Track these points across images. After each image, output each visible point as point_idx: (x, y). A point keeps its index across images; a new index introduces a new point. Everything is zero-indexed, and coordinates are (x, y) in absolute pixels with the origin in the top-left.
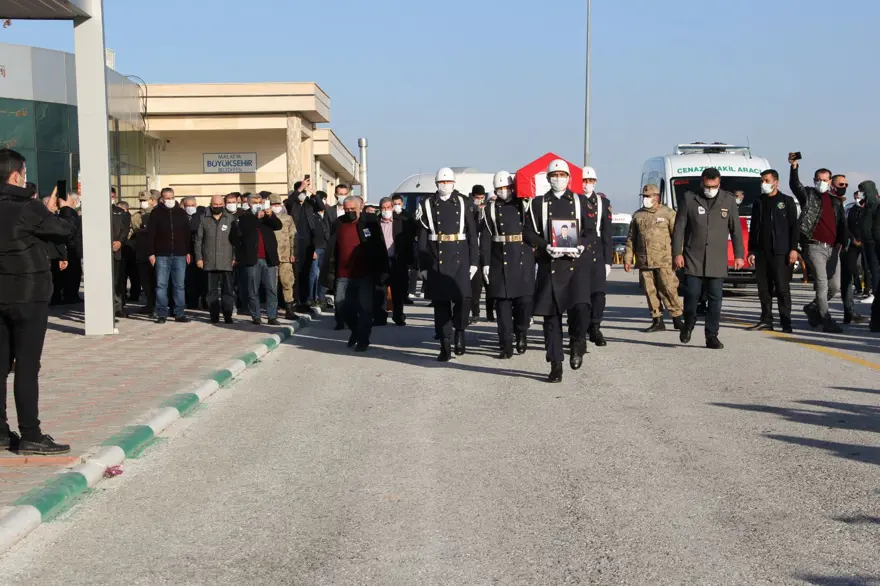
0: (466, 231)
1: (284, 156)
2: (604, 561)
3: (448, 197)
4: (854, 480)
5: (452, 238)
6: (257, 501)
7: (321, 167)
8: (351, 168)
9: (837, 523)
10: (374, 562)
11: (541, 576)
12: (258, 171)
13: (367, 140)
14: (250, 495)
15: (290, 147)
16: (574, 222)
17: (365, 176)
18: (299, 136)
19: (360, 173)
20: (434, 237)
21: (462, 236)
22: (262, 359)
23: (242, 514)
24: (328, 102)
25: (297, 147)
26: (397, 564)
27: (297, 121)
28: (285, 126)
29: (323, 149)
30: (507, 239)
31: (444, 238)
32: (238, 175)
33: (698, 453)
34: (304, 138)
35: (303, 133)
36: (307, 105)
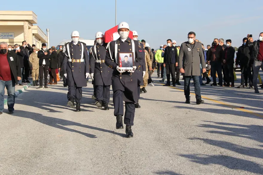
0: (84, 58)
1: (23, 34)
2: (123, 153)
3: (77, 43)
4: (193, 127)
5: (78, 61)
6: (17, 138)
7: (35, 37)
8: (44, 38)
9: (188, 140)
10: (55, 155)
11: (105, 157)
12: (15, 38)
13: (49, 29)
14: (15, 136)
15: (25, 31)
16: (131, 54)
17: (48, 40)
18: (28, 28)
19: (47, 39)
20: (70, 60)
21: (82, 60)
22: (18, 96)
23: (13, 142)
24: (37, 17)
25: (27, 31)
26: (61, 155)
27: (27, 23)
28: (23, 24)
29: (35, 32)
30: (102, 61)
31: (74, 61)
32: (8, 39)
33: (150, 121)
34: (29, 28)
35: (29, 27)
36: (30, 18)
